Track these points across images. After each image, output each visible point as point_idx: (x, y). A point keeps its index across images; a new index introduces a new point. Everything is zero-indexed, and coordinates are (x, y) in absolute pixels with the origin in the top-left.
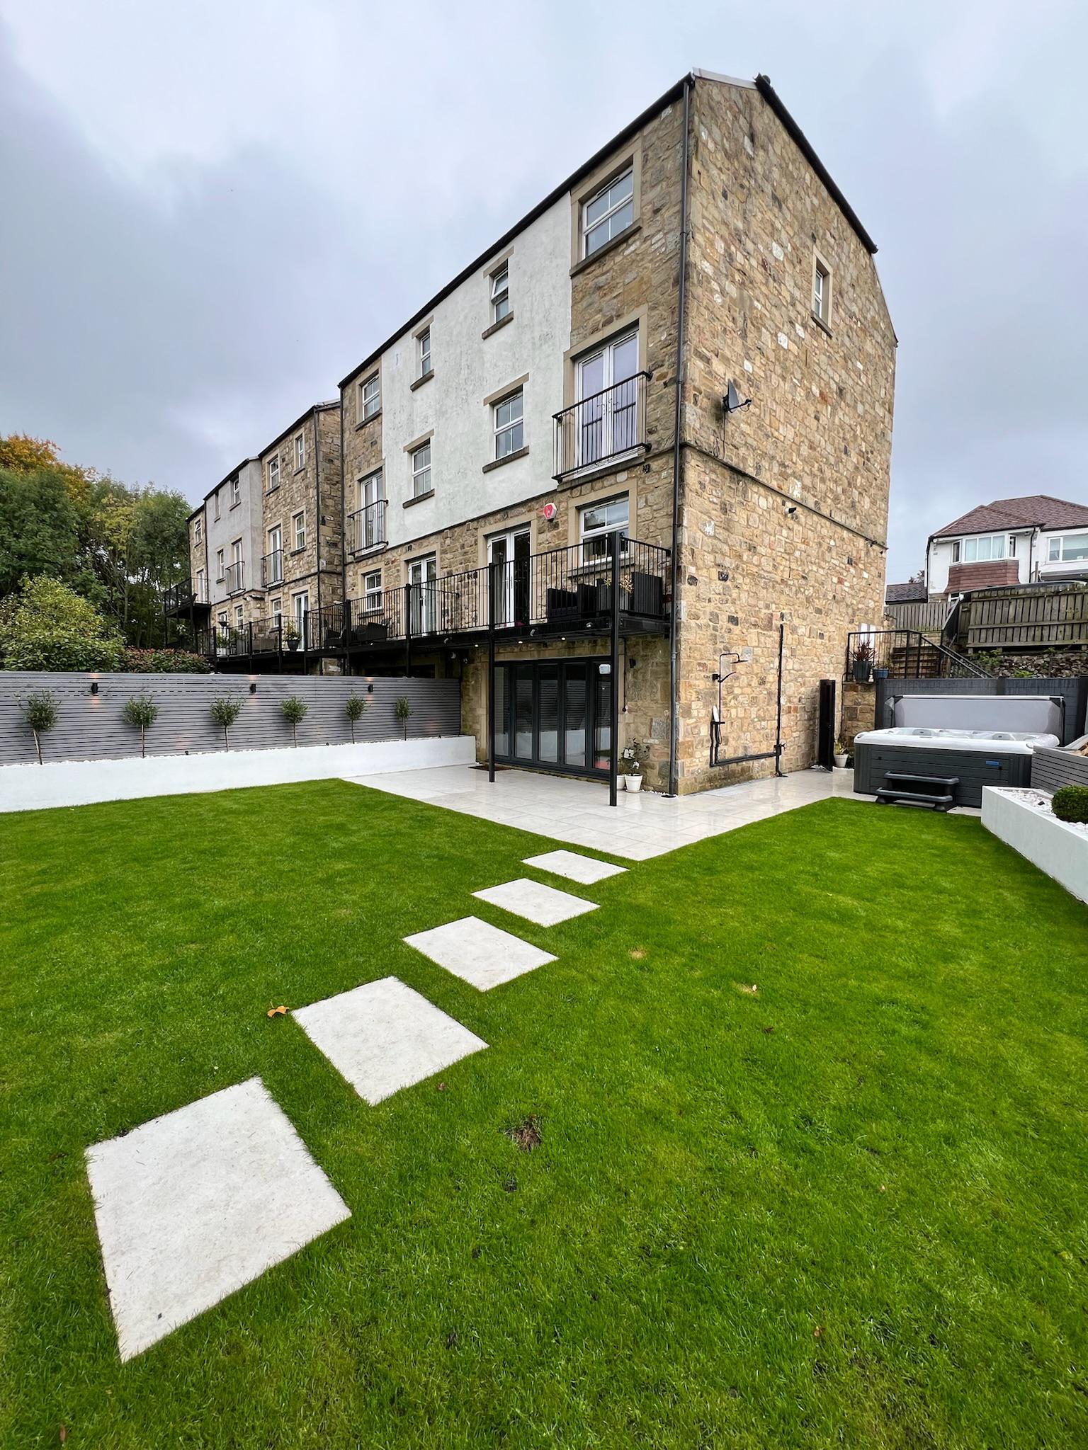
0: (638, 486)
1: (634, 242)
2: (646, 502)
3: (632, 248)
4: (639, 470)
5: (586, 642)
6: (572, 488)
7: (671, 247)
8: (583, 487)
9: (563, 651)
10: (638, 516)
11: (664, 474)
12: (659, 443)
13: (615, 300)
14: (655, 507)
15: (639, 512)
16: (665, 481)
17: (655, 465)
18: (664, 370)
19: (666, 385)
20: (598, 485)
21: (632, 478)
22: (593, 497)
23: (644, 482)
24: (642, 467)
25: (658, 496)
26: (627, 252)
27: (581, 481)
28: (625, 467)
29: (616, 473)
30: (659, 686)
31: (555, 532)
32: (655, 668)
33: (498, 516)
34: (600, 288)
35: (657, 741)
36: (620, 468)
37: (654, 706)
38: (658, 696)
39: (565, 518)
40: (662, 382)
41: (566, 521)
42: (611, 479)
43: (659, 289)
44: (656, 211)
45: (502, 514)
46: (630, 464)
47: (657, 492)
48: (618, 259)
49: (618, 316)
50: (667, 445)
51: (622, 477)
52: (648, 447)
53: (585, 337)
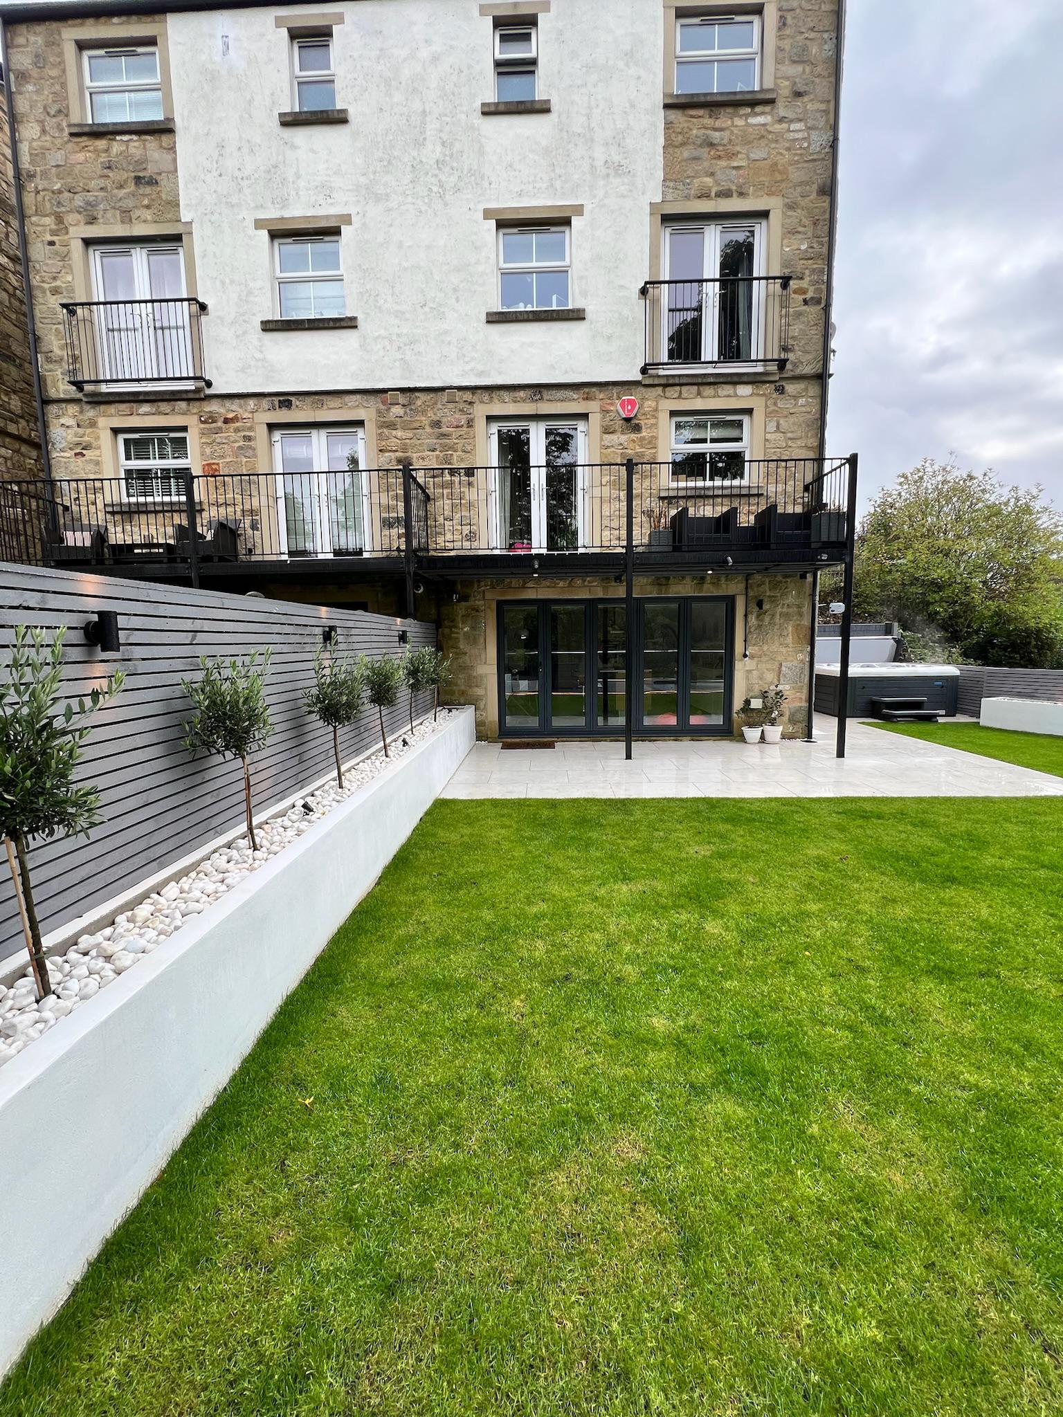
0: (767, 406)
1: (763, 113)
2: (778, 427)
3: (760, 120)
4: (769, 388)
5: (688, 580)
6: (665, 386)
7: (815, 147)
8: (684, 389)
9: (649, 588)
10: (766, 440)
11: (801, 401)
12: (795, 365)
13: (734, 172)
14: (789, 435)
15: (768, 436)
16: (804, 409)
17: (791, 388)
18: (804, 284)
19: (805, 302)
20: (708, 391)
21: (758, 395)
22: (699, 404)
23: (775, 404)
24: (773, 386)
25: (794, 424)
26: (752, 120)
27: (683, 381)
28: (751, 379)
29: (735, 383)
30: (790, 629)
31: (633, 436)
32: (785, 610)
33: (522, 394)
34: (711, 145)
35: (787, 687)
36: (745, 379)
37: (784, 650)
38: (789, 640)
39: (653, 421)
40: (801, 297)
41: (655, 425)
42: (728, 390)
43: (799, 189)
44: (798, 94)
45: (529, 392)
46: (758, 379)
47: (792, 419)
48: (739, 122)
49: (741, 194)
50: (807, 370)
51: (745, 390)
52: (782, 364)
53: (687, 197)
